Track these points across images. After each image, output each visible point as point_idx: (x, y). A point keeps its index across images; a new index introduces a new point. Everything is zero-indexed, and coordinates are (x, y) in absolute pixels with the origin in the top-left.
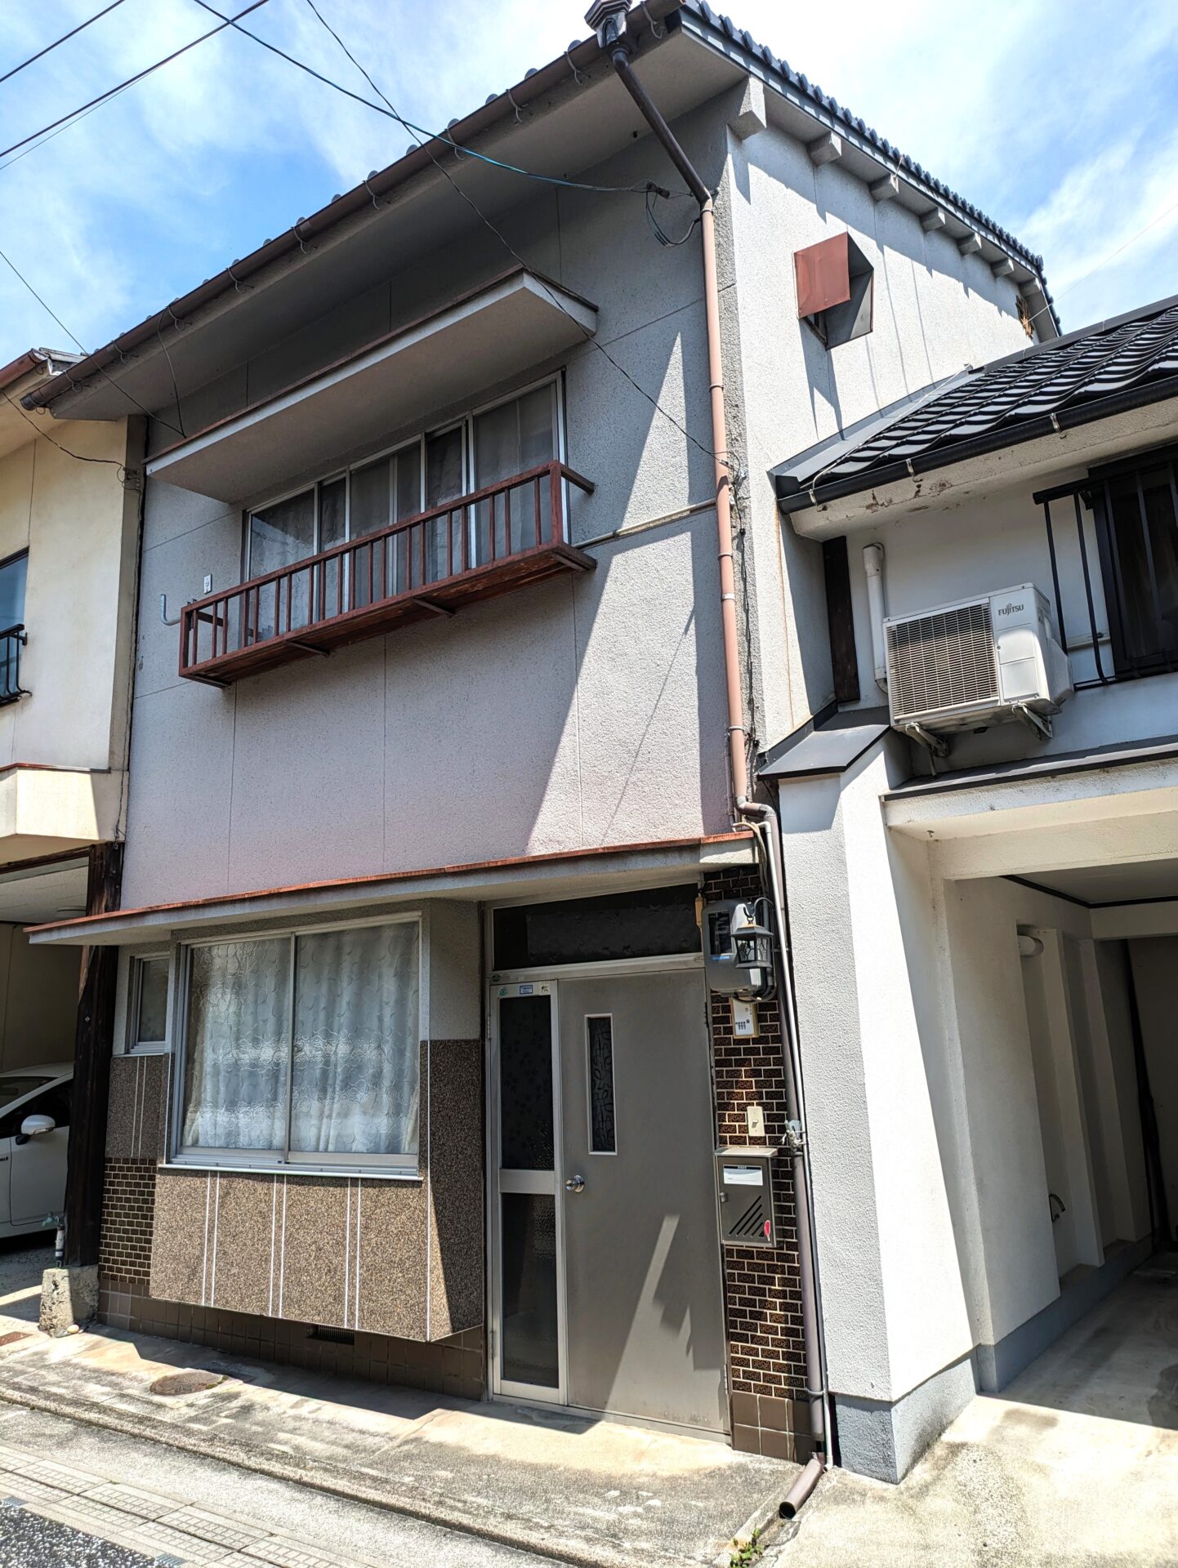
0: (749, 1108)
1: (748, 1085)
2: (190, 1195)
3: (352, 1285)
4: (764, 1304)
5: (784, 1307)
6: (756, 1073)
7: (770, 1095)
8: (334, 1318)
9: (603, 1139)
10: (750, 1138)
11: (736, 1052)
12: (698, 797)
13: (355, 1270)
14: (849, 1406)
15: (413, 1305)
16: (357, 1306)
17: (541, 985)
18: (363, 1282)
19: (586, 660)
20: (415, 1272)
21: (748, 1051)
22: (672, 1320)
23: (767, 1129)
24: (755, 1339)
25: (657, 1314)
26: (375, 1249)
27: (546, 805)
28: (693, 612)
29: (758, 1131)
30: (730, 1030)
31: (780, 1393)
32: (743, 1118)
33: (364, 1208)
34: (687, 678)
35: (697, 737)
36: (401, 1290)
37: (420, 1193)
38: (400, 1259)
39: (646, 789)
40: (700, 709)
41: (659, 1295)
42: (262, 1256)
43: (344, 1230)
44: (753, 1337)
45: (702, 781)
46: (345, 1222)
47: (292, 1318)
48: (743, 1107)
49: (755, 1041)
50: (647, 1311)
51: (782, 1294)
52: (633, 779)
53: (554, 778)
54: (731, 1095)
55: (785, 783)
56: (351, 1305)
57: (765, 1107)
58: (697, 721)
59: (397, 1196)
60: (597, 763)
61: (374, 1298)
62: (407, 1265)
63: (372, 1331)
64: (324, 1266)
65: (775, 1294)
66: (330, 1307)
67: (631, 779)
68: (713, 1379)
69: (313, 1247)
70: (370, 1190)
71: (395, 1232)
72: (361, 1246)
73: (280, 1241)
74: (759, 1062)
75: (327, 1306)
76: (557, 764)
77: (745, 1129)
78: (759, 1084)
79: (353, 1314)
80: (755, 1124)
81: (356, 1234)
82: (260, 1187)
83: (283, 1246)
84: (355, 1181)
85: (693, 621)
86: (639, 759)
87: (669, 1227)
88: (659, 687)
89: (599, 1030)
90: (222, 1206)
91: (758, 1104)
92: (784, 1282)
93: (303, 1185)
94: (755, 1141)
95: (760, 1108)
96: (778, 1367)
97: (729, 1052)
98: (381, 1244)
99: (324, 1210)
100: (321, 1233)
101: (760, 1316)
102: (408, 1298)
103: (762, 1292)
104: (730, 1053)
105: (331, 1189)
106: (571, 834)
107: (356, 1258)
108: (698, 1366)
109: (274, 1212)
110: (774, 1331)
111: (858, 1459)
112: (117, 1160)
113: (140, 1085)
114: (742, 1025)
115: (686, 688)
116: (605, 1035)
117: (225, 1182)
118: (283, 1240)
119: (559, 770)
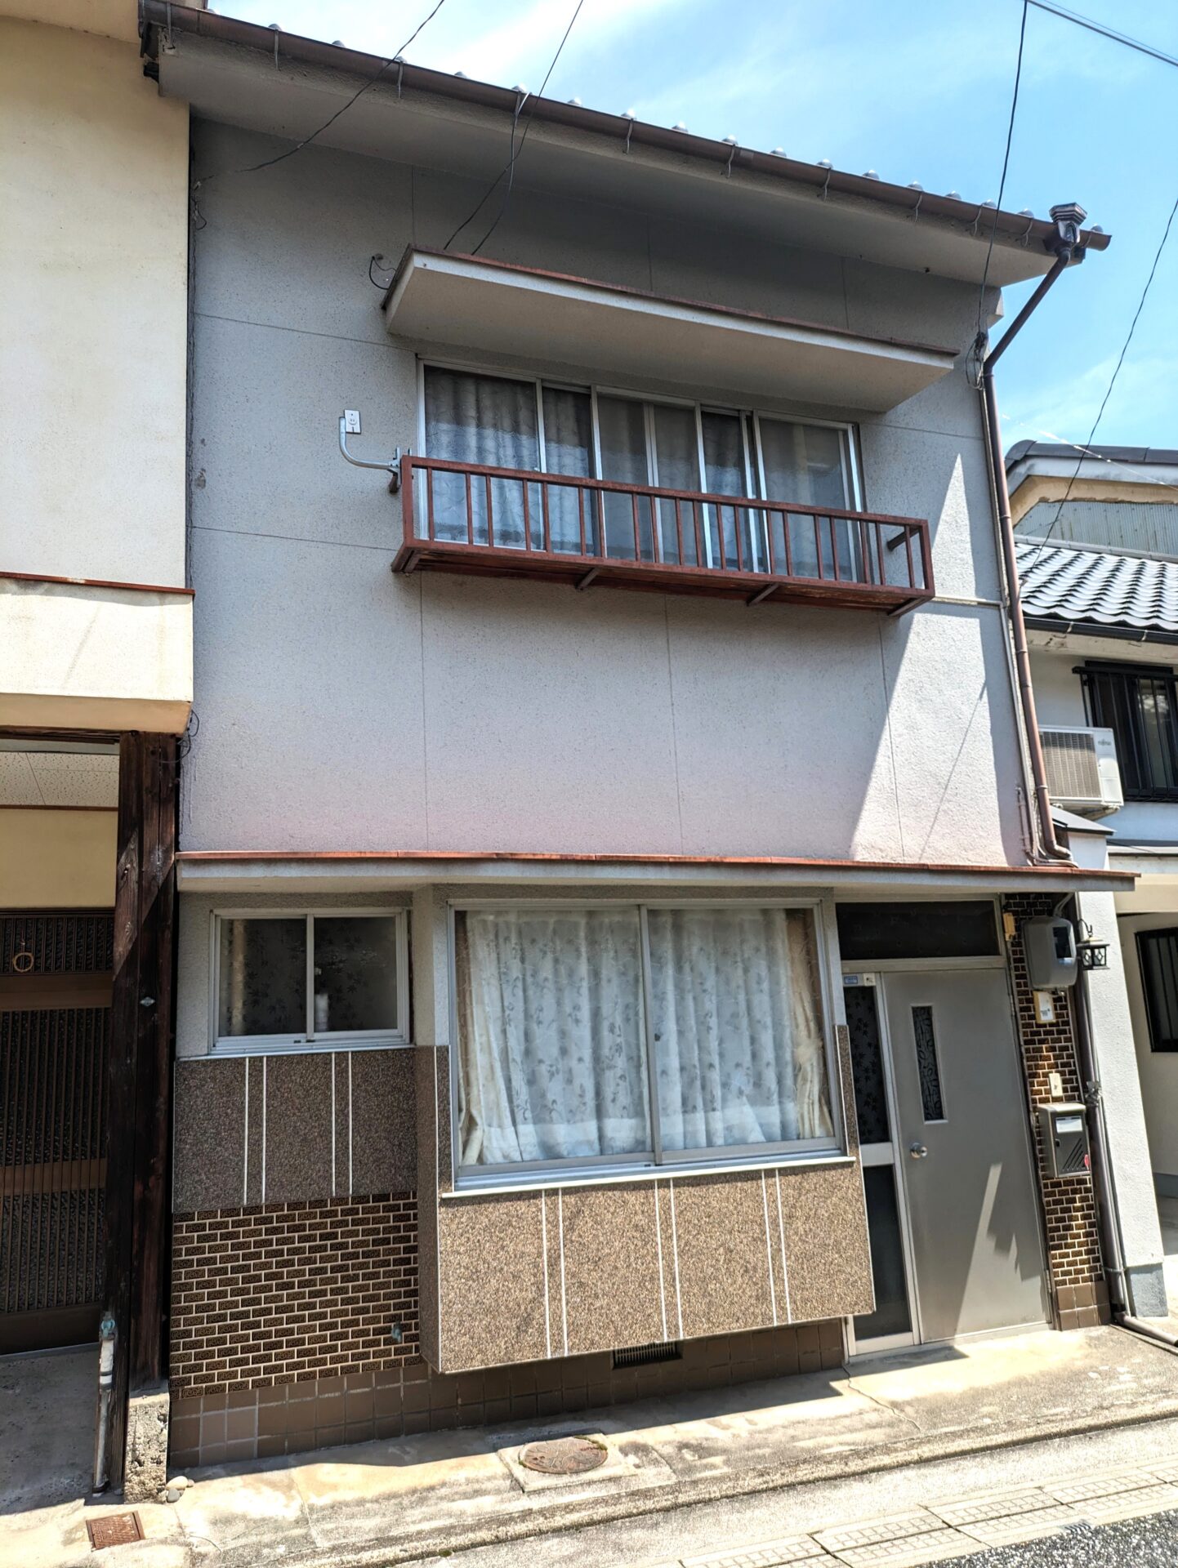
0: (1050, 1075)
1: (1048, 1058)
2: (510, 1224)
3: (778, 1280)
4: (1071, 1219)
5: (1084, 1217)
6: (1053, 1049)
7: (1063, 1065)
8: (759, 1319)
9: (934, 1110)
10: (1053, 1098)
11: (1038, 1033)
12: (998, 832)
13: (781, 1263)
14: (1138, 1273)
15: (856, 1281)
16: (788, 1299)
17: (865, 976)
18: (793, 1274)
19: (895, 694)
20: (854, 1249)
21: (1047, 1033)
22: (1002, 1246)
23: (1065, 1090)
24: (1067, 1246)
25: (992, 1244)
26: (804, 1237)
27: (865, 814)
28: (986, 684)
29: (1058, 1092)
30: (1033, 1017)
31: (1085, 1280)
32: (1044, 1083)
33: (786, 1198)
34: (984, 736)
35: (995, 785)
36: (839, 1271)
37: (851, 1173)
38: (836, 1241)
39: (956, 818)
40: (995, 763)
41: (992, 1229)
42: (644, 1276)
43: (761, 1225)
44: (1066, 1244)
45: (1001, 821)
46: (763, 1215)
47: (700, 1334)
48: (1046, 1075)
49: (1051, 1025)
50: (984, 1242)
51: (1081, 1209)
52: (944, 807)
53: (872, 792)
54: (1037, 1067)
55: (1075, 836)
56: (780, 1299)
57: (1062, 1074)
58: (994, 773)
59: (825, 1180)
60: (911, 787)
61: (808, 1286)
62: (844, 1244)
63: (810, 1319)
64: (738, 1267)
65: (1077, 1209)
66: (752, 1310)
67: (941, 808)
68: (1036, 1282)
69: (721, 1250)
70: (790, 1178)
71: (826, 1215)
72: (786, 1237)
73: (670, 1254)
74: (1054, 1041)
75: (747, 1309)
76: (874, 780)
77: (1049, 1092)
78: (1056, 1058)
79: (783, 1309)
80: (1056, 1087)
81: (778, 1226)
82: (631, 1197)
83: (676, 1258)
84: (770, 1173)
85: (985, 692)
86: (949, 791)
87: (995, 1174)
88: (962, 737)
89: (923, 1017)
90: (570, 1229)
91: (1057, 1072)
92: (1083, 1200)
93: (699, 1185)
94: (1057, 1100)
95: (1058, 1075)
96: (1083, 1262)
97: (1034, 1034)
98: (811, 1230)
99: (731, 1208)
100: (730, 1233)
101: (1069, 1228)
102: (848, 1276)
103: (1068, 1210)
104: (1031, 1035)
105: (739, 1184)
106: (892, 844)
107: (780, 1250)
108: (1024, 1277)
109: (658, 1223)
110: (1078, 1236)
111: (1145, 1308)
112: (211, 1214)
113: (255, 1099)
114: (1045, 1013)
115: (983, 743)
116: (927, 1022)
117: (571, 1200)
118: (676, 1251)
119: (876, 785)
